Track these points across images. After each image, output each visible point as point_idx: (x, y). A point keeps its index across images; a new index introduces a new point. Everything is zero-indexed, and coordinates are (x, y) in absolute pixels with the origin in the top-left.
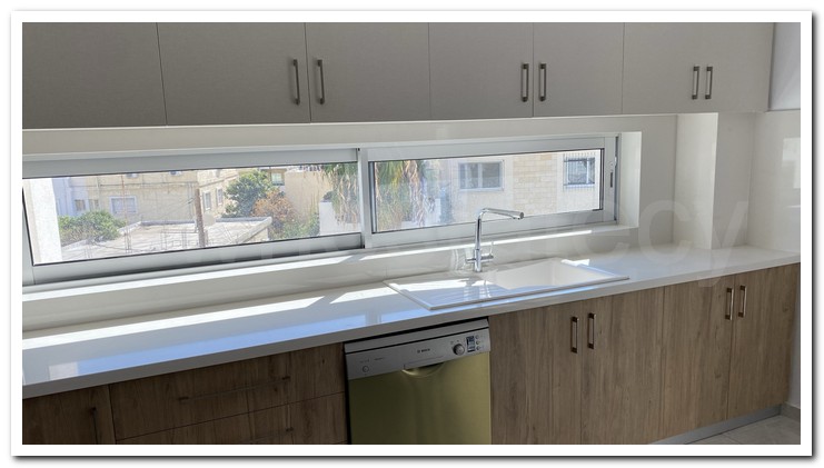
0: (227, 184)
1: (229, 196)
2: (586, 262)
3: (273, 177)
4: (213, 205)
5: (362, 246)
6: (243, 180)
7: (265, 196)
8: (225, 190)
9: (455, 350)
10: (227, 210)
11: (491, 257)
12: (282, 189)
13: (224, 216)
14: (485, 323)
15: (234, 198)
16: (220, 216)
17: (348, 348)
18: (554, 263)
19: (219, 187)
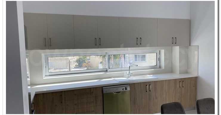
0: (76, 59)
1: (76, 62)
2: (152, 75)
3: (87, 57)
4: (72, 64)
5: (107, 71)
6: (80, 58)
7: (85, 62)
8: (75, 61)
9: (123, 89)
10: (76, 66)
11: (132, 74)
12: (90, 61)
13: (75, 67)
14: (129, 85)
15: (77, 63)
16: (73, 67)
17: (103, 88)
18: (145, 75)
19: (74, 60)
